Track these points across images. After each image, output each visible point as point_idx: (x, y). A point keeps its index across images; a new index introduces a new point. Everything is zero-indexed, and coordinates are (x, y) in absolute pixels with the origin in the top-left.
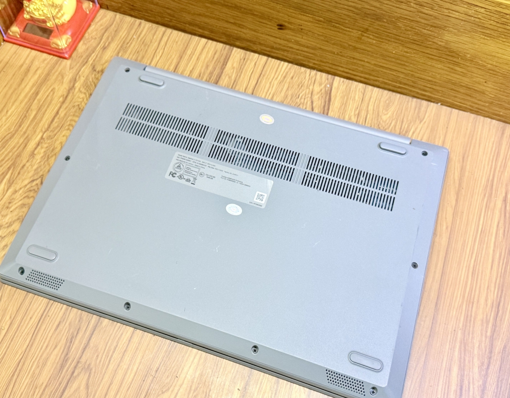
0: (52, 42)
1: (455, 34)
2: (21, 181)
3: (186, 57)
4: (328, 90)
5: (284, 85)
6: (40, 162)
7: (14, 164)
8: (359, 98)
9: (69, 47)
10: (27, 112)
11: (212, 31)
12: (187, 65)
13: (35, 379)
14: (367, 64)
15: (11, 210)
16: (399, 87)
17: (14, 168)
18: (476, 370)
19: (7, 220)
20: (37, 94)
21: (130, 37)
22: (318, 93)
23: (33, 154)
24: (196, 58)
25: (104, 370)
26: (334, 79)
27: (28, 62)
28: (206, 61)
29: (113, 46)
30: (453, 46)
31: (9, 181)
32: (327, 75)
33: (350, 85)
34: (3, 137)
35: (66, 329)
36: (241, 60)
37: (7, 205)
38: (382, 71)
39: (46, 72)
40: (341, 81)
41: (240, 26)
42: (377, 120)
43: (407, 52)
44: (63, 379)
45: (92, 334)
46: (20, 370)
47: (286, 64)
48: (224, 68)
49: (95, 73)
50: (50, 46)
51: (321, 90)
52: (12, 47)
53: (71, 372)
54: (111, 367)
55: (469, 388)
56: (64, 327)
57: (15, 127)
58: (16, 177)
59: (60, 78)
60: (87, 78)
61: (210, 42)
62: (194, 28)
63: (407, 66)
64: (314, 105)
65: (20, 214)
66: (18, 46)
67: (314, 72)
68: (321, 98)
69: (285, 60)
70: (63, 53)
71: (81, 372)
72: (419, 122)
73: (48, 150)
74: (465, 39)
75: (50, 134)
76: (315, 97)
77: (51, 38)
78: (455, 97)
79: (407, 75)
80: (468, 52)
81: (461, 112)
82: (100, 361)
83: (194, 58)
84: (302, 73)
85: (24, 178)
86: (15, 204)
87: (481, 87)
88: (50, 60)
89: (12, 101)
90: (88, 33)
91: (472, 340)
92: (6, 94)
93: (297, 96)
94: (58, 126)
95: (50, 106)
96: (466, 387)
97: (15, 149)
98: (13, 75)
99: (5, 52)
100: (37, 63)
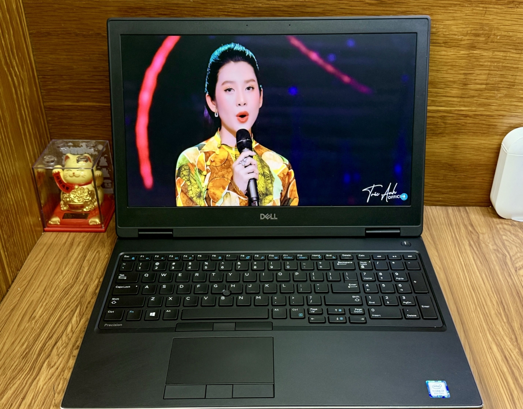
0: (89, 221)
7: (80, 303)
10: (80, 269)
17: (81, 306)
20: (85, 257)
23: (94, 293)
27: (69, 240)
31: (80, 313)
34: (64, 288)
39: (88, 242)
50: (89, 225)
52: (52, 234)
57: (72, 280)
58: (86, 311)
66: (58, 233)
77: (88, 219)
88: (89, 235)
89: (65, 264)
92: (57, 263)
95: (99, 262)
97: (78, 293)
98: (60, 250)
99: (47, 238)
100: (77, 239)
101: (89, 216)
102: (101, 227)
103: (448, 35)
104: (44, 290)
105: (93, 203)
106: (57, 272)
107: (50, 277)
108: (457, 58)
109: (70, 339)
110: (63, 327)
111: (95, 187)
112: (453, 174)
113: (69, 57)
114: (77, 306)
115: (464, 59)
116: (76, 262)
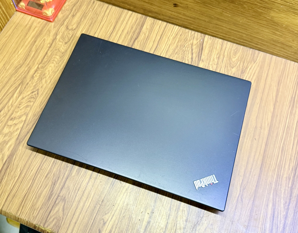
0: (43, 12)
1: (277, 13)
2: (26, 92)
3: (120, 22)
4: (201, 43)
5: (176, 40)
6: (37, 82)
7: (22, 82)
8: (219, 48)
9: (53, 15)
10: (30, 52)
11: (135, 7)
12: (120, 26)
13: (34, 204)
14: (225, 28)
15: (21, 108)
16: (243, 42)
17: (22, 85)
18: (282, 206)
19: (18, 114)
20: (35, 42)
21: (88, 10)
22: (195, 45)
23: (33, 77)
24: (126, 23)
25: (73, 201)
26: (205, 36)
27: (30, 23)
28: (131, 25)
29: (79, 15)
30: (275, 19)
31: (20, 92)
32: (201, 34)
33: (214, 40)
34: (16, 66)
35: (52, 177)
36: (151, 24)
37: (18, 106)
38: (233, 33)
39: (40, 29)
40: (209, 38)
41: (151, 4)
42: (230, 61)
43: (248, 22)
44: (50, 205)
45: (66, 180)
46: (26, 200)
47: (177, 27)
48: (142, 29)
49: (68, 30)
50: (42, 15)
51: (197, 43)
52: (21, 14)
53: (54, 202)
54: (77, 199)
55: (278, 216)
56: (50, 176)
57: (23, 61)
58: (24, 90)
59: (48, 33)
60: (63, 33)
61: (134, 13)
62: (125, 5)
63: (247, 30)
64: (193, 51)
65: (26, 111)
66: (24, 14)
67: (193, 32)
68: (197, 47)
69: (177, 25)
70: (50, 19)
71: (60, 202)
72: (253, 63)
73: (41, 74)
74: (282, 16)
75: (43, 65)
76: (194, 47)
77: (43, 10)
78: (275, 49)
79: (247, 35)
80: (283, 23)
82: (71, 195)
83: (125, 22)
84: (186, 32)
85: (28, 90)
86: (23, 105)
87: (290, 44)
88: (43, 22)
90: (64, 7)
91: (280, 189)
92: (17, 42)
93: (184, 46)
94: (47, 61)
95: (43, 49)
96: (276, 215)
97: (23, 74)
98: (22, 31)
99: (18, 17)
100: (35, 24)
101: (44, 7)
104: (4, 65)
106: (15, 51)
107: (10, 54)
109: (9, 111)
110: (7, 100)
116: (29, 46)
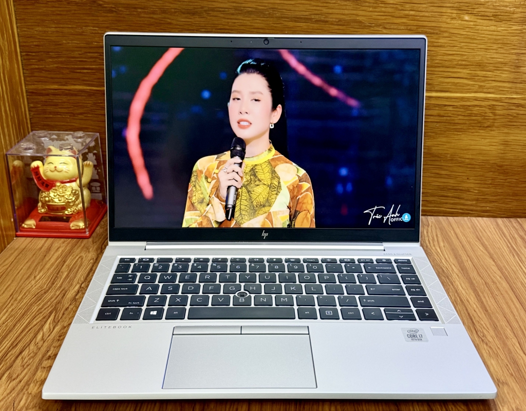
2: (68, 319)
7: (55, 309)
10: (58, 274)
17: (56, 312)
20: (65, 262)
23: (74, 299)
27: (47, 245)
30: (435, 150)
31: (54, 321)
34: (36, 293)
39: (68, 248)
50: (70, 229)
52: (25, 240)
57: (47, 285)
58: (61, 317)
59: (85, 249)
66: (32, 238)
72: (427, 227)
80: (446, 152)
81: (455, 218)
85: (70, 317)
87: (466, 185)
88: (71, 241)
89: (39, 269)
92: (29, 267)
95: (82, 267)
97: (54, 299)
98: (34, 254)
99: (20, 243)
100: (56, 245)
101: (71, 219)
102: (85, 232)
103: (498, 6)
104: (11, 296)
105: (77, 205)
106: (29, 277)
107: (19, 282)
108: (509, 34)
109: (39, 349)
110: (32, 335)
111: (81, 186)
112: (502, 177)
113: (58, 29)
114: (51, 313)
115: (516, 36)
116: (53, 267)
